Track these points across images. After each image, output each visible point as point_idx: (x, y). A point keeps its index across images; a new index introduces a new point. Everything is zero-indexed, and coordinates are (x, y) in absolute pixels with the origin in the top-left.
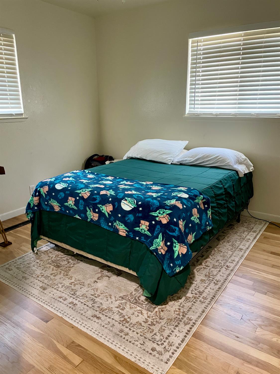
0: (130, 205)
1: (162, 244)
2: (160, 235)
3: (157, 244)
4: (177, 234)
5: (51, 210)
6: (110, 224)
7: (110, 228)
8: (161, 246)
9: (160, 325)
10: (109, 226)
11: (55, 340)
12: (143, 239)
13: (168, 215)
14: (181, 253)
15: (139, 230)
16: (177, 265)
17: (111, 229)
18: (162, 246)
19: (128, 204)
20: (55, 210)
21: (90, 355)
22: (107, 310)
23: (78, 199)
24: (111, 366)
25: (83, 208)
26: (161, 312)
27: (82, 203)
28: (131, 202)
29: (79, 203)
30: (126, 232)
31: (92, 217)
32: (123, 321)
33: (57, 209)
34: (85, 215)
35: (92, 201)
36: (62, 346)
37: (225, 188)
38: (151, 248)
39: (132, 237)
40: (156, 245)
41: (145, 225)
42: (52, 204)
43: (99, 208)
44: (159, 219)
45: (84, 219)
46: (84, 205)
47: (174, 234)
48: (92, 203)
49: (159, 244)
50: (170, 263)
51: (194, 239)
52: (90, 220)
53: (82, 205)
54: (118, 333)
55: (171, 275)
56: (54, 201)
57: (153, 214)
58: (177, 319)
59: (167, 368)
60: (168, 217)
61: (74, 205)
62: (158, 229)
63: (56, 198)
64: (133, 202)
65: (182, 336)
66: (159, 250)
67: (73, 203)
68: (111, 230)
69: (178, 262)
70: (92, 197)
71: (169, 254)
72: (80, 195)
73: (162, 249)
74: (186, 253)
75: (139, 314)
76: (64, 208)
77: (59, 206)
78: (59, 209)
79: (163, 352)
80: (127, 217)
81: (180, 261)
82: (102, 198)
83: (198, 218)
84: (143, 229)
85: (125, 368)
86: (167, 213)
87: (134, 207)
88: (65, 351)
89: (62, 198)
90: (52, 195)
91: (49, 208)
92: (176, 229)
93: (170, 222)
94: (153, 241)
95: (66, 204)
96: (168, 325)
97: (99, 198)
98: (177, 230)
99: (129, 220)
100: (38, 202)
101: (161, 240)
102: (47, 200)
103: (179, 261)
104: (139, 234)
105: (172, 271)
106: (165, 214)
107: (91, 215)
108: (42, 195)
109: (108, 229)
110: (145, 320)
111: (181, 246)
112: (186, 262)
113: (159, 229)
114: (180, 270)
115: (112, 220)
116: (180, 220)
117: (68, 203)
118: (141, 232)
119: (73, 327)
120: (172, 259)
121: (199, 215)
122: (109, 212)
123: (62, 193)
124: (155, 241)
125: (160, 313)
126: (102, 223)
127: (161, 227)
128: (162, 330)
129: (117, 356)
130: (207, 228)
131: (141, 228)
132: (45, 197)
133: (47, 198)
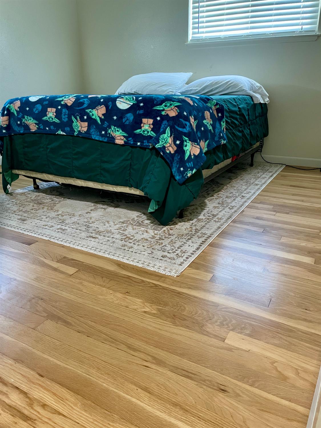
0: (128, 102)
1: (170, 140)
2: (167, 129)
3: (165, 140)
4: (189, 130)
5: (26, 132)
6: (103, 132)
7: (103, 138)
8: (169, 143)
9: (170, 240)
10: (102, 136)
11: (42, 257)
12: (146, 143)
13: (177, 107)
14: (194, 154)
15: (140, 133)
16: (188, 168)
17: (105, 139)
18: (171, 143)
19: (124, 101)
20: (31, 131)
21: (88, 265)
22: (105, 232)
23: (60, 108)
24: (115, 272)
25: (67, 118)
26: (170, 231)
27: (66, 112)
28: (129, 99)
29: (61, 113)
30: (125, 139)
31: (79, 129)
32: (125, 238)
33: (33, 128)
34: (70, 128)
35: (79, 107)
36: (51, 261)
37: (239, 108)
38: (156, 146)
39: (132, 144)
40: (163, 142)
41: (148, 123)
42: (27, 123)
43: (88, 113)
44: (165, 113)
45: (70, 133)
46: (68, 115)
47: (185, 130)
48: (78, 109)
49: (167, 140)
50: (180, 167)
51: (206, 149)
52: (77, 133)
53: (66, 114)
54: (121, 247)
55: (181, 182)
56: (29, 118)
57: (158, 109)
58: (189, 234)
59: (182, 269)
60: (176, 110)
61: (56, 117)
62: (164, 125)
63: (30, 114)
64: (132, 99)
65: (196, 246)
66: (166, 149)
67: (53, 114)
68: (105, 141)
69: (190, 165)
70: (79, 102)
71: (178, 156)
72: (62, 103)
73: (171, 146)
74: (198, 154)
75: (144, 233)
76: (42, 125)
77: (35, 123)
78: (36, 128)
79: (176, 258)
80: (125, 117)
81: (192, 163)
82: (91, 101)
83: (211, 124)
84: (146, 130)
85: (131, 272)
86: (175, 105)
87: (134, 104)
88: (55, 265)
89: (38, 111)
90: (26, 110)
91: (23, 128)
92: (187, 124)
93: (180, 115)
94: (159, 137)
95: (45, 118)
96: (179, 238)
97: (87, 101)
98: (188, 126)
99: (128, 121)
100: (7, 123)
101: (169, 135)
102: (19, 118)
103: (190, 162)
104: (141, 137)
105: (183, 177)
106: (172, 107)
107: (78, 125)
108: (13, 113)
109: (101, 140)
110: (152, 237)
111: (193, 146)
112: (199, 164)
113: (166, 124)
114: (192, 173)
115: (106, 127)
116: (191, 117)
117: (47, 116)
118: (143, 135)
119: (63, 246)
120: (182, 162)
121: (212, 121)
122: (101, 116)
123: (39, 105)
124: (162, 137)
125: (168, 230)
126: (93, 133)
127: (168, 121)
128: (172, 243)
129: (121, 265)
130: (221, 141)
131: (143, 129)
132: (16, 115)
133: (20, 115)
